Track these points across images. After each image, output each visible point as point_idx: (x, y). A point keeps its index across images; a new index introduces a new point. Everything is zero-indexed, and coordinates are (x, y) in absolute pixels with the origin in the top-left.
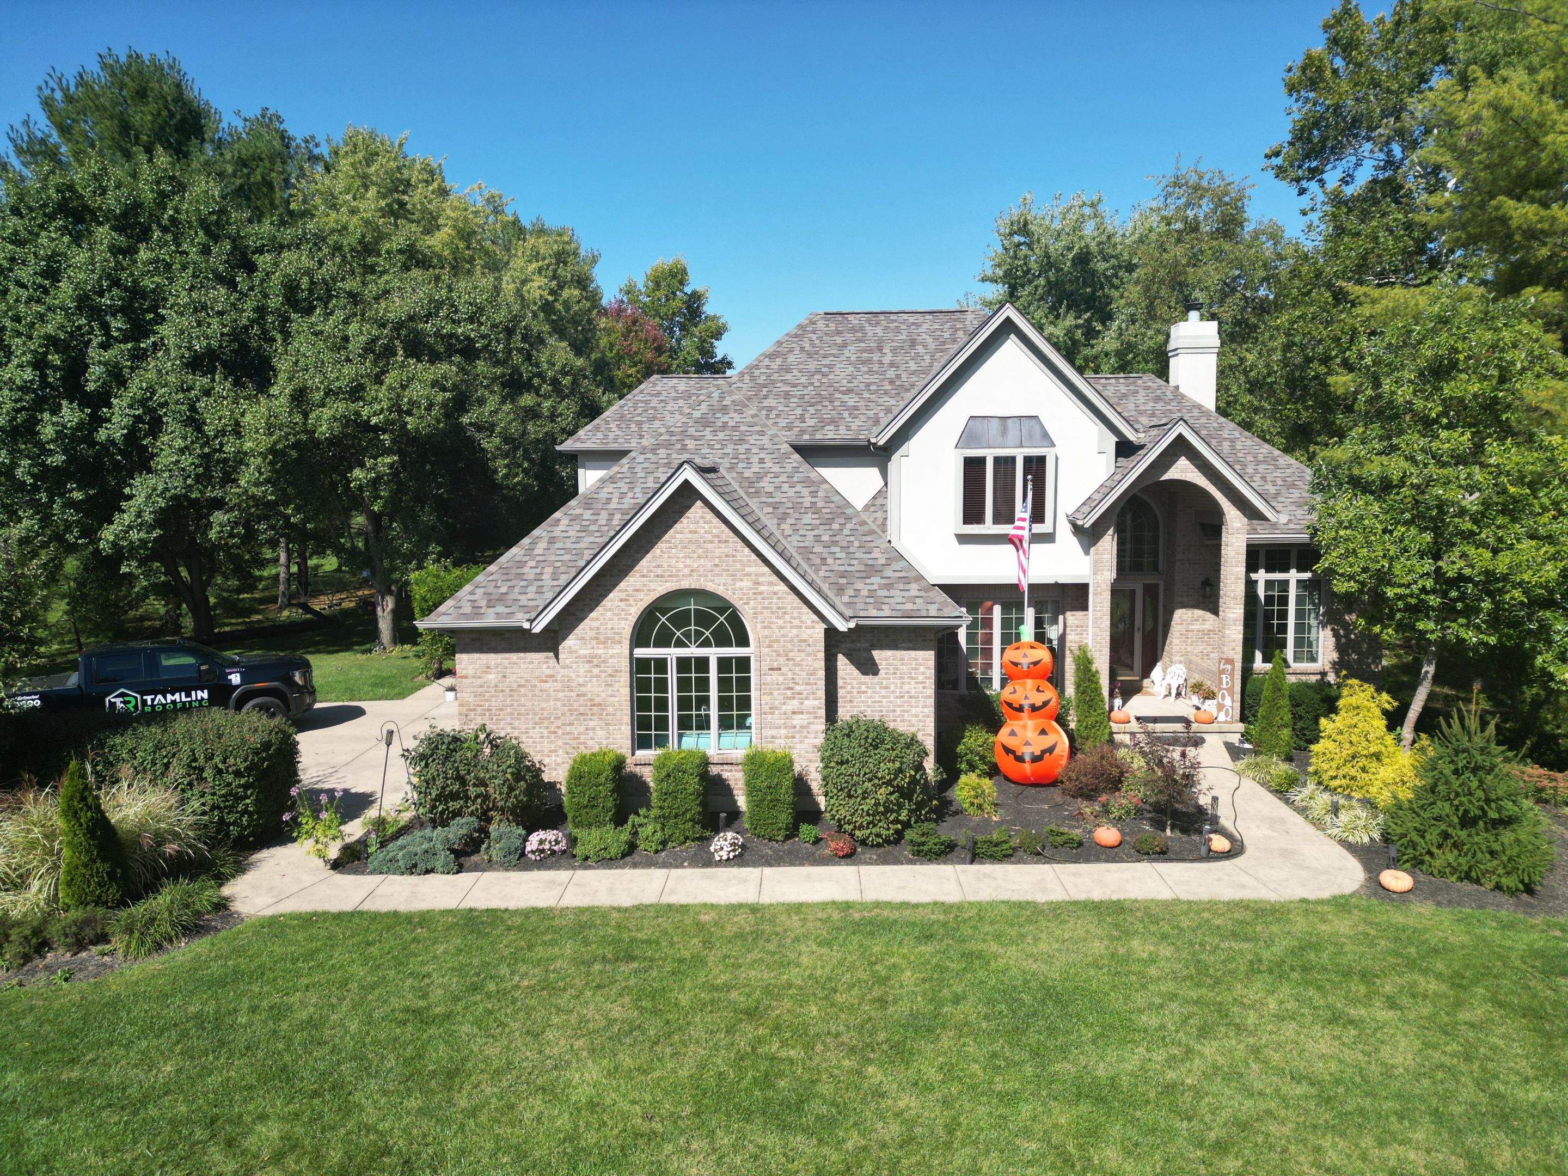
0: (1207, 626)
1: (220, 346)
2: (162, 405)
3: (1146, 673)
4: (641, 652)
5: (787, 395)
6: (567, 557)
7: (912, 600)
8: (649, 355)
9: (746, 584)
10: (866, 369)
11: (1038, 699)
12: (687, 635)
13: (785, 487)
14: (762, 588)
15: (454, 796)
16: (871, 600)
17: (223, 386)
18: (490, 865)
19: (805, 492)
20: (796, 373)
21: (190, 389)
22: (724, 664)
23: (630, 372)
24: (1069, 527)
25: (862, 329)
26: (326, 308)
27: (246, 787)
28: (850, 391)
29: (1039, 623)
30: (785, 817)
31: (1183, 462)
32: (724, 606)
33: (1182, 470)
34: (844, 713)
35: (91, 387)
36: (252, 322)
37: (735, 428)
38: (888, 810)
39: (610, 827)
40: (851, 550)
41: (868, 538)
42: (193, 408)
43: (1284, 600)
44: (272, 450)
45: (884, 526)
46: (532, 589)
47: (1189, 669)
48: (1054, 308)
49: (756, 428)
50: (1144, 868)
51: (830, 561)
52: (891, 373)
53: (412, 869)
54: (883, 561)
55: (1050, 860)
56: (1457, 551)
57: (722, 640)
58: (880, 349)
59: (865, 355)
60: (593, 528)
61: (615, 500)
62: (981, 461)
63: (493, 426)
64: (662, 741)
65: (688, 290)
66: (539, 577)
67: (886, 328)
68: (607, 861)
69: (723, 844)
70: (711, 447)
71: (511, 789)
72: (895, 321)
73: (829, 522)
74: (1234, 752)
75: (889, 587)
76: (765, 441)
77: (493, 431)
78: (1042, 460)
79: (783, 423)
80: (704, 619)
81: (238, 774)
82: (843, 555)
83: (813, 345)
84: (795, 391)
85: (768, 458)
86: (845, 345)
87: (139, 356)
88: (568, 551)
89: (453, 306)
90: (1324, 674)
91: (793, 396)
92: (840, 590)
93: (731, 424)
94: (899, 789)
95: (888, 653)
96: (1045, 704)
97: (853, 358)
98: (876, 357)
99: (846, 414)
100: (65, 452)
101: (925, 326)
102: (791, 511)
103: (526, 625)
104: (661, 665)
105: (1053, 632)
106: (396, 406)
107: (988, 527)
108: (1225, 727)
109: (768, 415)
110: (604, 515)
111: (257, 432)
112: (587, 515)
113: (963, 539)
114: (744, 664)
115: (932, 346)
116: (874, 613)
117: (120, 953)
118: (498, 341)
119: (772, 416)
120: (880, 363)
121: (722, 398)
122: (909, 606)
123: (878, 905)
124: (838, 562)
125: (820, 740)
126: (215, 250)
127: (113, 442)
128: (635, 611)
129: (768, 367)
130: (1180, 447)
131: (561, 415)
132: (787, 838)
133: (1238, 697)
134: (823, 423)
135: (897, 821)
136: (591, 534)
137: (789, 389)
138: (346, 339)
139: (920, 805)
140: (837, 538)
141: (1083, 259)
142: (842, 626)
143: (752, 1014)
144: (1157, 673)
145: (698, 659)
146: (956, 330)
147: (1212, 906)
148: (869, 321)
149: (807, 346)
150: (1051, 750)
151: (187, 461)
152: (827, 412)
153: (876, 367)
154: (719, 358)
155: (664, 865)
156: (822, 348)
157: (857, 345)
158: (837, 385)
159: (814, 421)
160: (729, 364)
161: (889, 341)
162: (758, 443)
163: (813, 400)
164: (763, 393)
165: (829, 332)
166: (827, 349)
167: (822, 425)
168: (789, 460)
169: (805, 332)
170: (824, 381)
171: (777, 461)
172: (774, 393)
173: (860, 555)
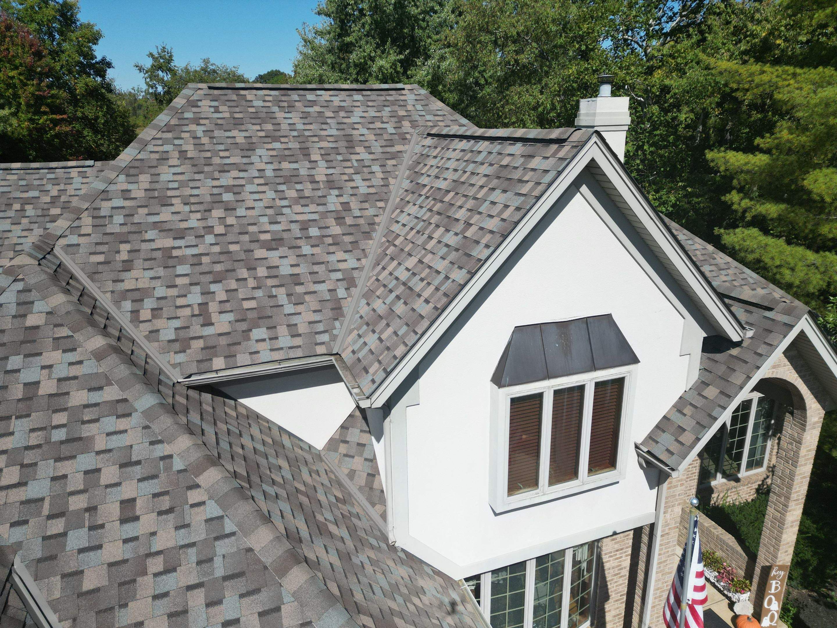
5: (168, 259)
8: (29, 59)
10: (292, 194)
20: (177, 206)
23: (11, 74)
25: (271, 117)
33: (775, 366)
52: (333, 202)
58: (306, 153)
59: (285, 165)
62: (537, 399)
67: (305, 116)
72: (313, 103)
78: (617, 386)
83: (198, 146)
84: (183, 249)
86: (250, 148)
91: (181, 260)
97: (269, 173)
98: (303, 168)
99: (281, 293)
101: (358, 112)
107: (540, 491)
109: (135, 313)
119: (145, 314)
129: (125, 194)
137: (168, 242)
146: (400, 119)
148: (277, 102)
152: (248, 294)
153: (308, 189)
154: (99, 58)
156: (216, 153)
157: (270, 146)
158: (252, 229)
159: (230, 317)
160: (109, 65)
161: (316, 139)
162: (116, 442)
163: (218, 268)
164: (124, 256)
165: (220, 122)
166: (222, 154)
167: (244, 326)
168: (194, 496)
169: (183, 122)
170: (230, 221)
171: (165, 503)
172: (143, 255)
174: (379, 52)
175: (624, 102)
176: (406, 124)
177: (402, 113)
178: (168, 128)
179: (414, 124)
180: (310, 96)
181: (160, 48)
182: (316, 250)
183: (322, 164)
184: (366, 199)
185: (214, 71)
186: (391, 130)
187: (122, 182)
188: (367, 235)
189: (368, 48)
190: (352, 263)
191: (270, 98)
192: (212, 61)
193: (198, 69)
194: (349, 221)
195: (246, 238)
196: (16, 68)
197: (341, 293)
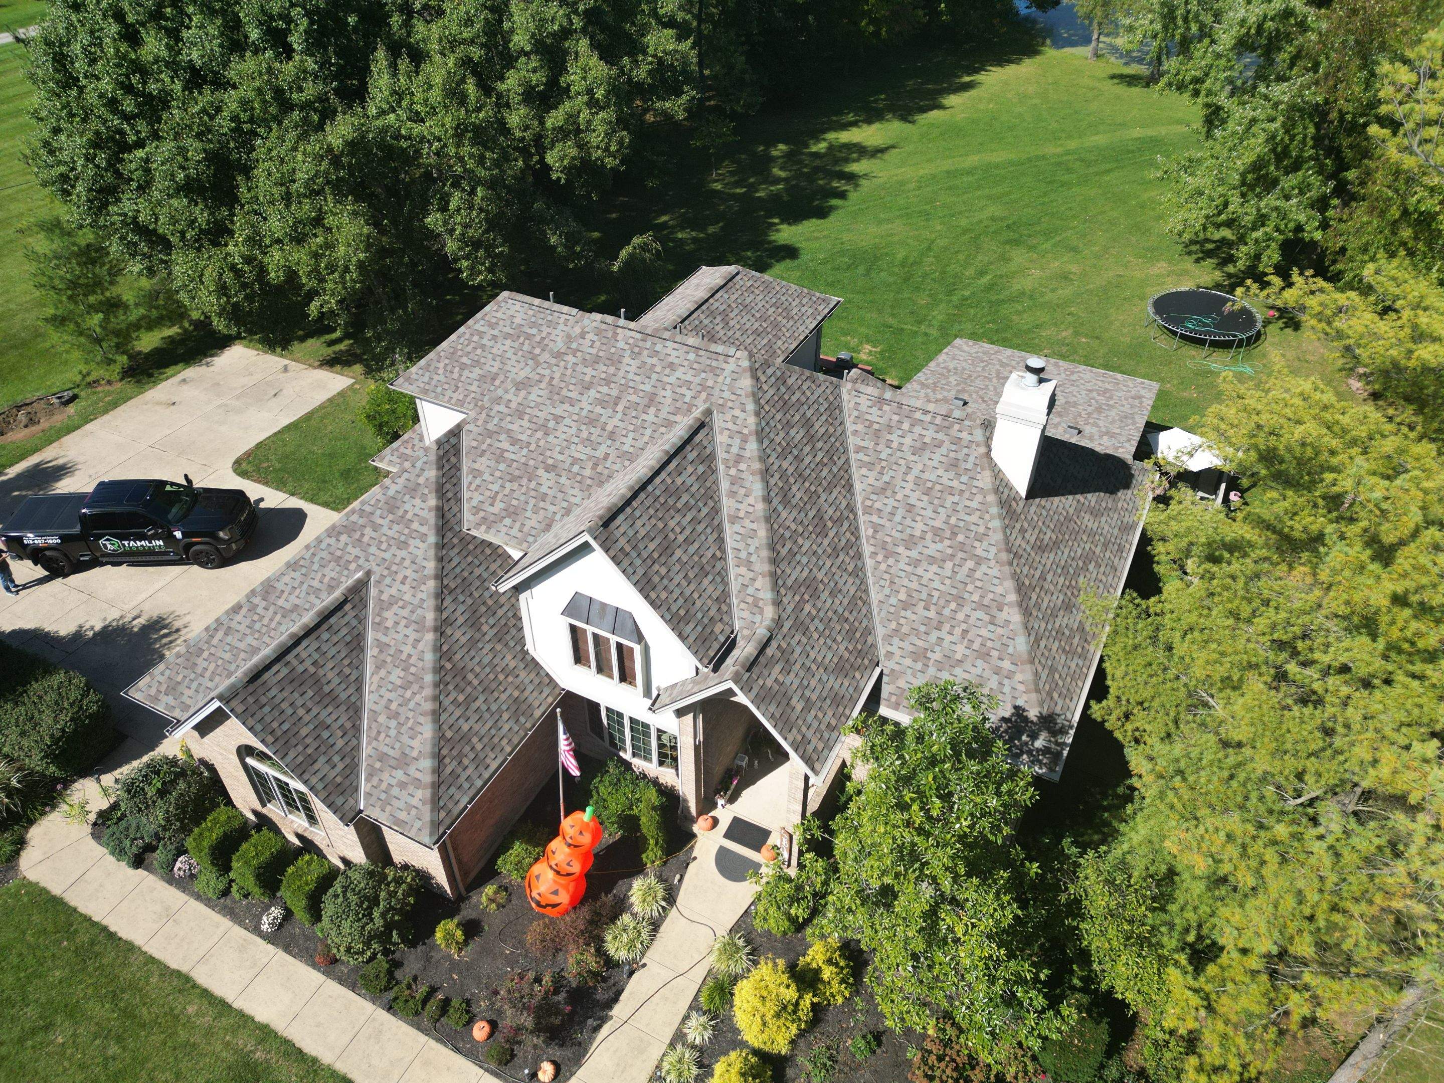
6: (227, 656)
7: (409, 807)
10: (584, 435)
16: (383, 796)
19: (413, 636)
20: (525, 423)
28: (554, 467)
39: (214, 876)
40: (404, 729)
41: (421, 719)
46: (194, 685)
51: (383, 735)
52: (602, 450)
54: (415, 754)
58: (617, 402)
59: (598, 410)
61: (285, 595)
62: (585, 632)
66: (205, 672)
67: (642, 365)
69: (270, 918)
72: (656, 354)
73: (407, 686)
75: (402, 785)
78: (630, 649)
79: (474, 503)
82: (393, 733)
84: (510, 453)
85: (411, 577)
86: (589, 386)
88: (233, 648)
91: (505, 460)
93: (410, 516)
97: (584, 413)
98: (606, 415)
99: (532, 503)
102: (389, 659)
107: (595, 674)
110: (272, 609)
115: (663, 414)
119: (473, 487)
120: (603, 429)
122: (403, 815)
124: (388, 740)
129: (508, 403)
134: (507, 512)
136: (254, 633)
137: (505, 445)
140: (401, 710)
145: (283, 781)
146: (704, 389)
149: (557, 375)
152: (518, 496)
153: (596, 434)
157: (600, 389)
158: (548, 453)
159: (502, 505)
161: (631, 391)
162: (415, 551)
163: (517, 473)
164: (484, 447)
165: (588, 357)
166: (571, 387)
167: (504, 514)
168: (423, 588)
169: (568, 351)
170: (542, 443)
171: (415, 584)
172: (492, 450)
173: (405, 739)
176: (704, 395)
177: (710, 383)
178: (558, 355)
179: (709, 397)
180: (659, 346)
182: (568, 482)
183: (619, 415)
184: (622, 455)
186: (687, 399)
187: (510, 394)
188: (601, 484)
190: (577, 500)
191: (631, 341)
194: (599, 469)
195: (541, 458)
197: (558, 517)
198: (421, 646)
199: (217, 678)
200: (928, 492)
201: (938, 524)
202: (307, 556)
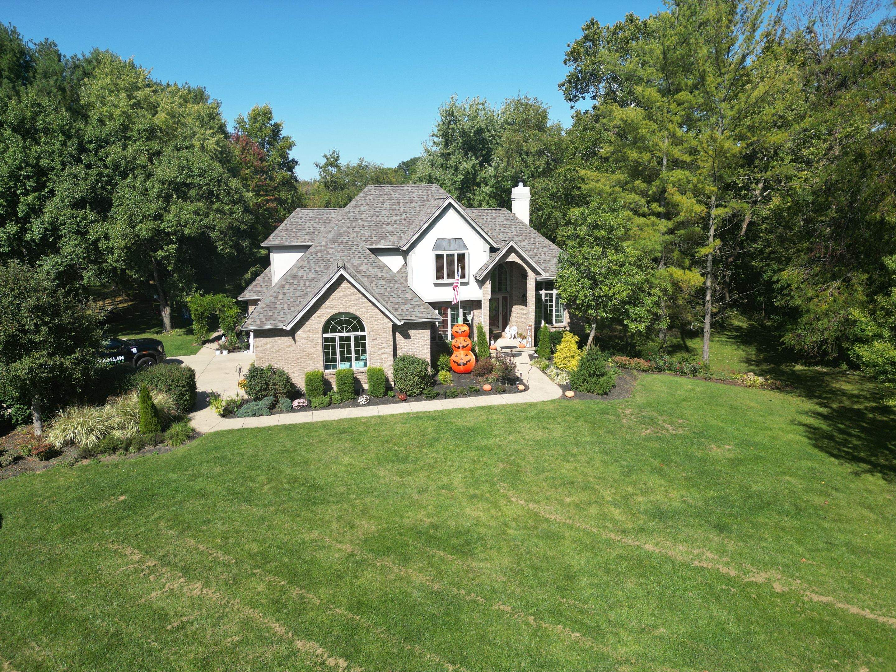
0: (524, 312)
1: (87, 195)
2: (62, 225)
3: (503, 330)
4: (326, 335)
5: (363, 226)
6: (292, 300)
7: (422, 312)
8: (256, 163)
9: (364, 309)
10: (394, 213)
11: (465, 344)
12: (342, 328)
13: (370, 269)
14: (369, 311)
15: (265, 390)
16: (408, 313)
17: (92, 216)
18: (281, 412)
19: (378, 271)
20: (365, 215)
21: (76, 217)
22: (356, 338)
23: (246, 172)
24: (474, 279)
25: (390, 194)
26: (134, 174)
27: (186, 391)
28: (388, 224)
29: (464, 314)
30: (383, 389)
31: (513, 255)
32: (355, 317)
33: (513, 258)
34: (399, 353)
35: (20, 215)
36: (98, 182)
37: (347, 243)
38: (418, 384)
39: (322, 396)
40: (399, 294)
41: (404, 289)
42: (78, 226)
43: (551, 301)
44: (126, 247)
45: (406, 280)
46: (281, 313)
47: (518, 328)
48: (466, 154)
49: (355, 243)
50: (498, 396)
51: (391, 299)
52: (404, 216)
53: (254, 415)
54: (410, 298)
55: (469, 396)
56: (599, 287)
57: (355, 329)
58: (399, 204)
59: (393, 207)
60: (299, 288)
61: (305, 276)
62: (442, 255)
63: (215, 226)
64: (335, 367)
65: (272, 122)
66: (283, 309)
67: (400, 194)
68: (323, 407)
69: (362, 399)
70: (338, 252)
71: (286, 386)
73: (389, 283)
74: (531, 357)
75: (413, 308)
76: (359, 249)
77: (214, 229)
78: (464, 255)
79: (364, 239)
80: (348, 322)
81: (183, 386)
82: (396, 296)
83: (371, 202)
84: (367, 224)
85: (362, 256)
86: (384, 202)
87: (43, 200)
88: (292, 298)
89: (189, 168)
90: (565, 327)
92: (396, 310)
93: (345, 241)
94: (421, 377)
95: (414, 331)
96: (467, 345)
97: (388, 208)
98: (397, 207)
99: (388, 234)
100: (10, 245)
101: (416, 193)
102: (373, 279)
103: (284, 328)
104: (333, 339)
105: (469, 318)
106: (179, 224)
107: (445, 281)
108: (529, 349)
110: (302, 283)
111: (118, 239)
112: (295, 282)
113: (436, 285)
114: (363, 338)
115: (419, 203)
116: (409, 318)
117: (171, 445)
118: (214, 186)
119: (359, 236)
120: (399, 210)
121: (339, 230)
122: (421, 315)
123: (417, 412)
124: (394, 299)
125: (392, 363)
126: (69, 143)
127: (33, 241)
128: (323, 321)
130: (512, 250)
131: (235, 213)
132: (384, 396)
133: (533, 338)
134: (380, 239)
135: (420, 388)
136: (299, 290)
138: (146, 190)
139: (427, 382)
140: (392, 289)
141: (480, 131)
142: (399, 323)
143: (387, 442)
144: (507, 329)
145: (347, 337)
147: (516, 405)
148: (392, 190)
149: (368, 202)
150: (469, 361)
151: (79, 251)
152: (381, 234)
154: (291, 159)
155: (343, 407)
157: (389, 202)
158: (383, 221)
159: (376, 238)
160: (297, 163)
161: (402, 200)
164: (354, 225)
165: (376, 195)
166: (376, 203)
169: (367, 195)
170: (378, 219)
172: (358, 225)
173: (402, 296)
174: (465, 159)
175: (528, 189)
176: (430, 196)
177: (430, 193)
178: (363, 197)
179: (432, 196)
180: (402, 188)
181: (332, 151)
182: (398, 226)
183: (403, 207)
184: (413, 215)
185: (367, 166)
186: (425, 198)
187: (353, 210)
188: (411, 224)
189: (459, 156)
190: (406, 229)
192: (365, 159)
193: (356, 165)
194: (407, 220)
195: (381, 223)
196: (249, 168)
197: (402, 235)
198: (384, 271)
199: (292, 308)
200: (505, 227)
201: (515, 233)
202: (306, 262)
